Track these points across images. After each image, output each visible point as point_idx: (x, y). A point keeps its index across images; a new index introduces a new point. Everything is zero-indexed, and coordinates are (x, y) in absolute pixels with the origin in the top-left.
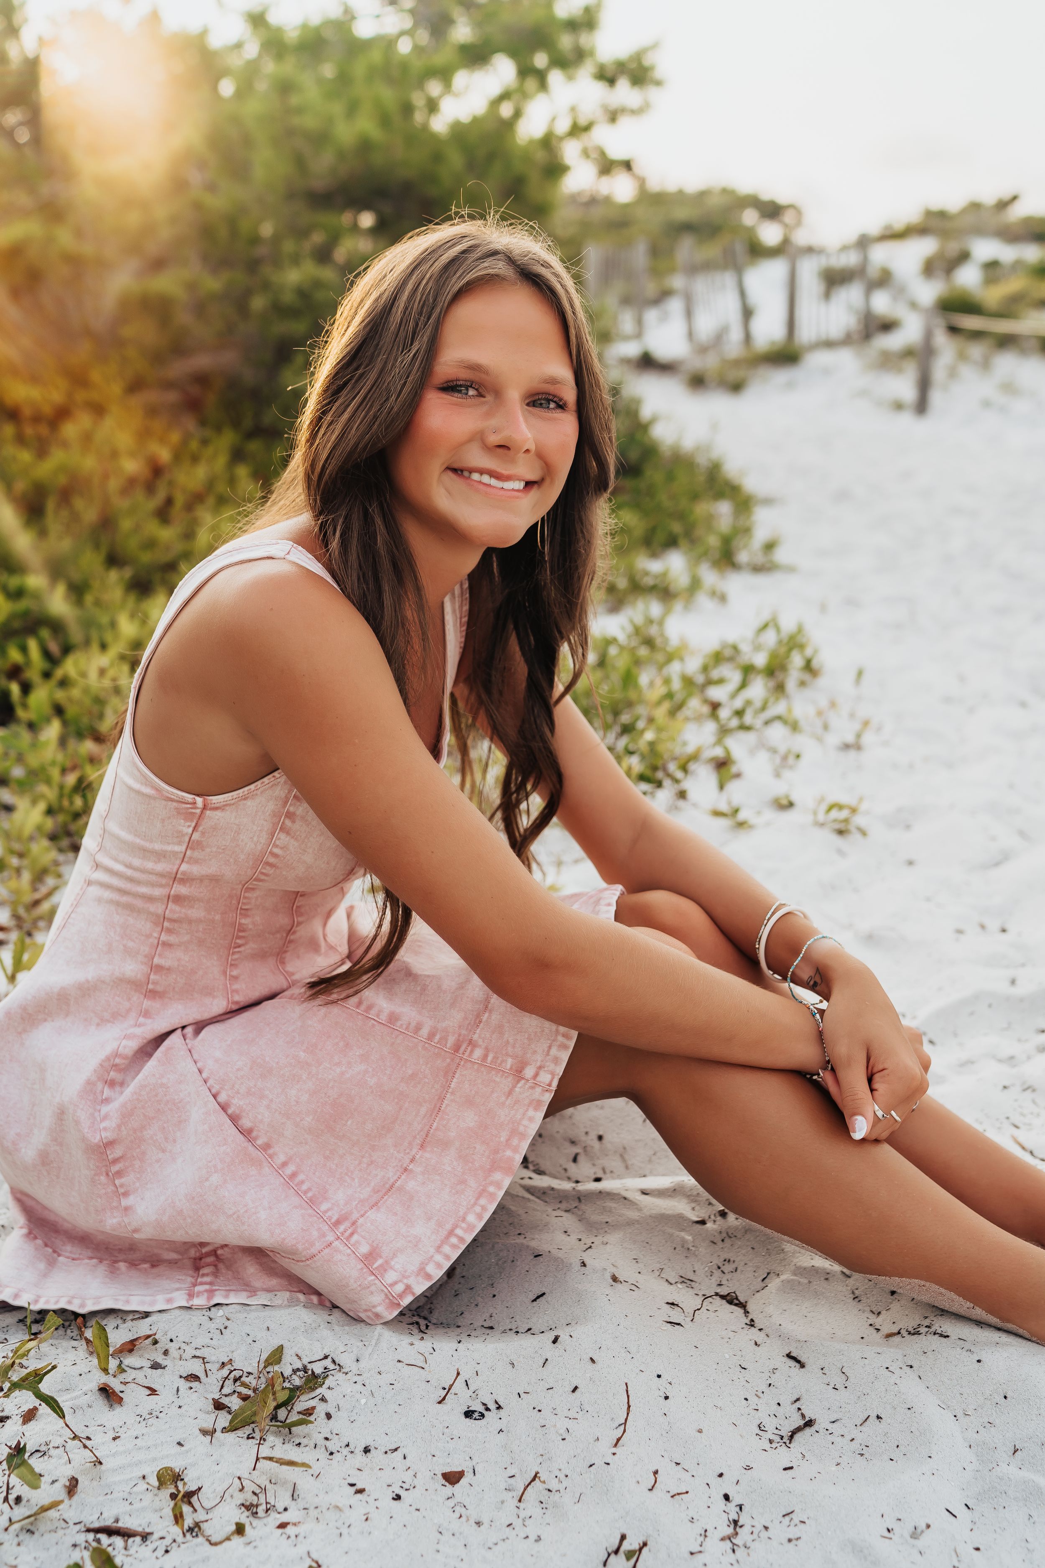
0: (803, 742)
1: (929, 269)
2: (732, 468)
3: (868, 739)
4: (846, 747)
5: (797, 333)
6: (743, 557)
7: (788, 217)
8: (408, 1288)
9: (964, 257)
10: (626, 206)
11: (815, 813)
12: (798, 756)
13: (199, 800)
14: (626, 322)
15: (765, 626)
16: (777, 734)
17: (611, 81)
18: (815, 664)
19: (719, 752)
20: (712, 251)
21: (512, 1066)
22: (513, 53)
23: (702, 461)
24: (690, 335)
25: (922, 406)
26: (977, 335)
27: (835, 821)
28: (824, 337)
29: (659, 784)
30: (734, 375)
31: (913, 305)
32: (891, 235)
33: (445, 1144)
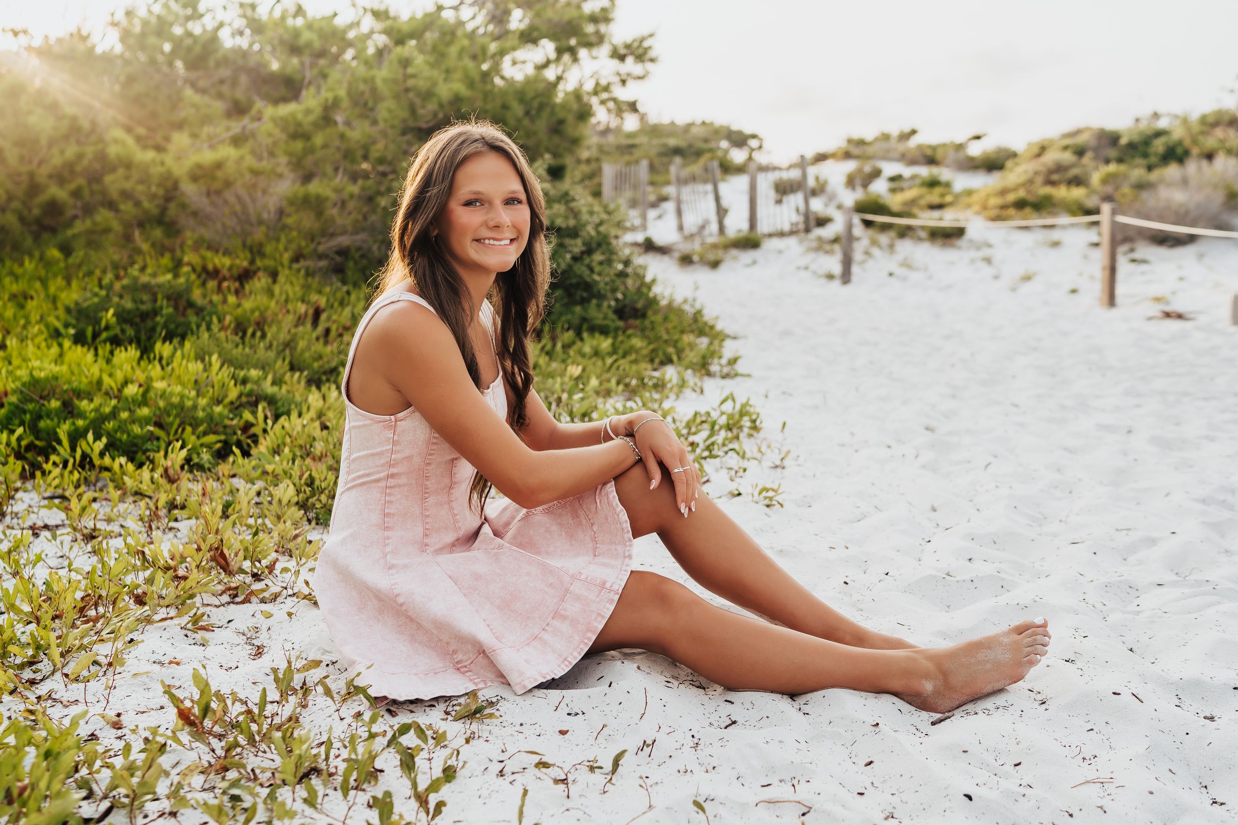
0: (748, 464)
1: (851, 182)
2: (708, 315)
3: (788, 463)
4: (775, 467)
5: (756, 227)
6: (714, 368)
7: (752, 144)
9: (876, 173)
10: (632, 134)
11: (753, 497)
12: (745, 471)
13: (392, 417)
14: (633, 217)
15: (726, 400)
16: (733, 460)
17: (622, 58)
18: (758, 424)
20: (695, 168)
21: (599, 582)
23: (689, 309)
24: (681, 228)
25: (846, 277)
26: (885, 228)
27: (765, 500)
28: (778, 230)
30: (711, 257)
31: (840, 207)
32: (821, 158)
33: (564, 618)
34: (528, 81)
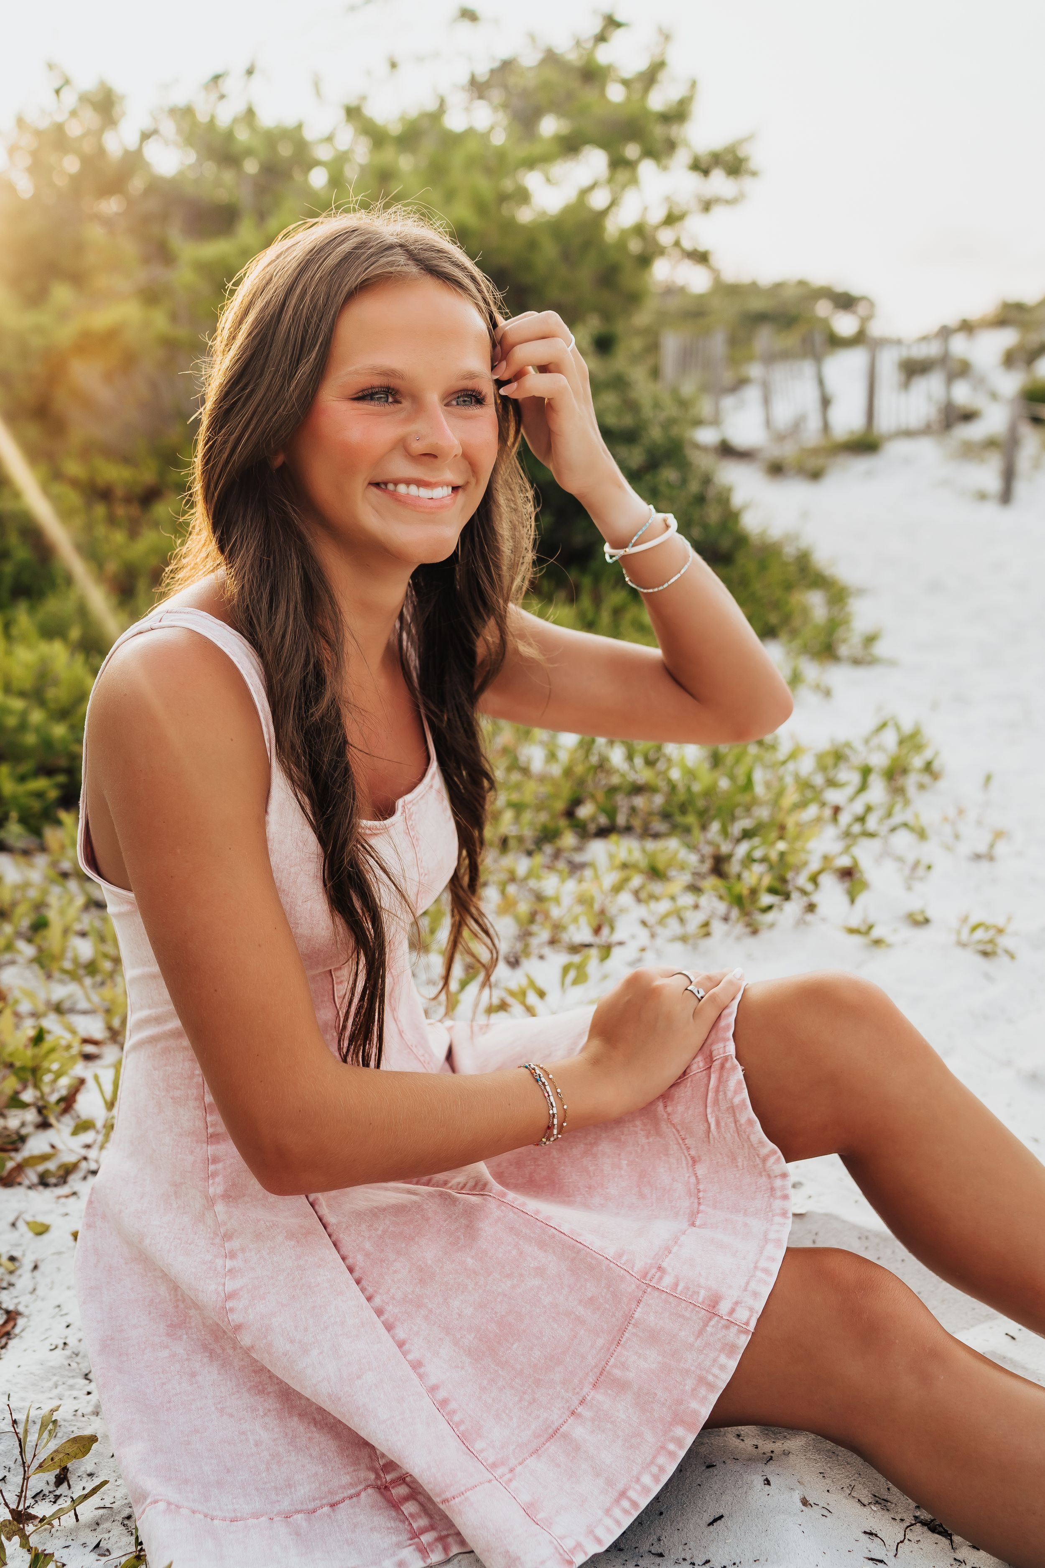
0: (931, 851)
1: (1010, 360)
2: (821, 558)
3: (1001, 848)
4: (978, 857)
5: (876, 421)
6: (843, 650)
7: (862, 309)
8: (579, 1546)
9: (1043, 348)
10: (701, 297)
11: (959, 932)
12: (929, 867)
14: (705, 407)
15: (884, 726)
16: (903, 840)
17: (706, 172)
18: (936, 766)
19: (844, 862)
20: (791, 340)
21: (704, 1299)
22: (603, 144)
23: (790, 551)
24: (768, 423)
25: (1006, 496)
27: (980, 942)
28: (903, 426)
29: (787, 897)
30: (813, 463)
31: (995, 396)
32: (967, 327)
33: (622, 1386)
34: (568, 210)
